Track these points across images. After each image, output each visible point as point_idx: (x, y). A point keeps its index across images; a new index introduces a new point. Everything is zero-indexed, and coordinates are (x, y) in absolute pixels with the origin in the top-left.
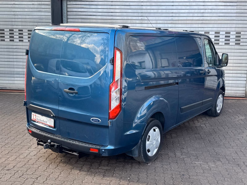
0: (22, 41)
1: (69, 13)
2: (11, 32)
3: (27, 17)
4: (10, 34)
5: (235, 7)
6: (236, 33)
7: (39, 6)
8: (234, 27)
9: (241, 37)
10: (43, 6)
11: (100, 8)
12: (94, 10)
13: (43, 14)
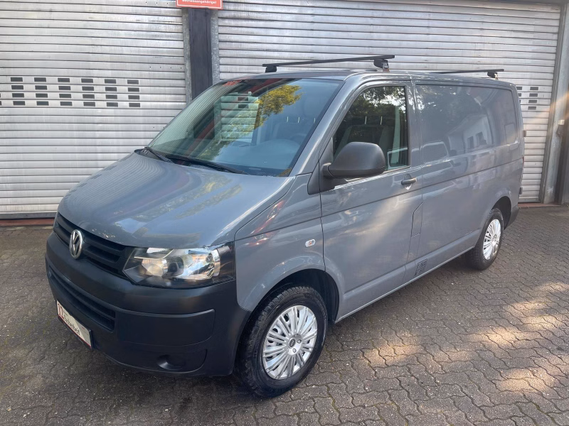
0: (116, 105)
1: (222, 45)
2: (87, 85)
3: (125, 50)
4: (84, 89)
5: (531, 42)
6: (532, 89)
7: (154, 27)
8: (528, 77)
9: (538, 96)
10: (162, 27)
11: (287, 34)
12: (275, 40)
13: (161, 43)
